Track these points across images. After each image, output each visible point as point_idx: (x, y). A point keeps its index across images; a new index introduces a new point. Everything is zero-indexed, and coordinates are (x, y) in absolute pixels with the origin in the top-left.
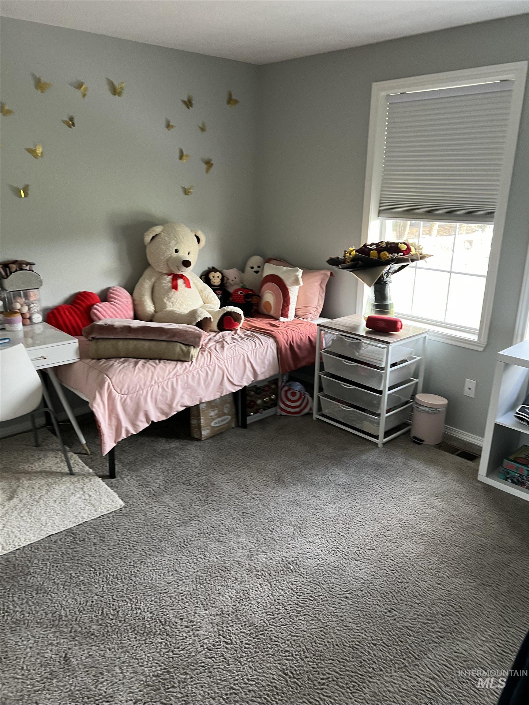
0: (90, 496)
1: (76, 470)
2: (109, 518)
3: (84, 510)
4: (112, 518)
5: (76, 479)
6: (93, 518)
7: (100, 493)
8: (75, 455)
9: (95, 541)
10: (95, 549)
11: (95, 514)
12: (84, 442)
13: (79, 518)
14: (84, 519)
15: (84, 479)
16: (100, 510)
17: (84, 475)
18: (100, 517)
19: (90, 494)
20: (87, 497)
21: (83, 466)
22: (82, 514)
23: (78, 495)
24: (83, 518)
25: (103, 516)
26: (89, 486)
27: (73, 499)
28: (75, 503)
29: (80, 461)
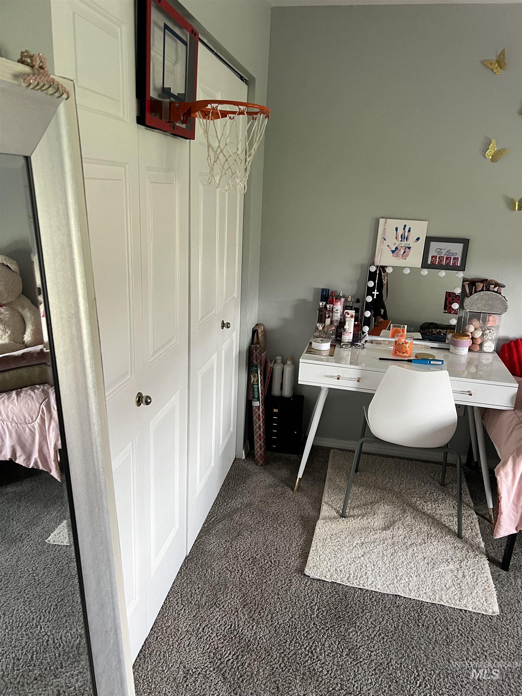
0: (464, 576)
1: (466, 534)
2: (471, 619)
3: (448, 589)
4: (474, 621)
5: (460, 545)
6: (452, 606)
7: (477, 579)
8: (475, 516)
9: (439, 638)
10: (434, 648)
11: (458, 602)
13: (437, 596)
14: (443, 601)
15: (470, 551)
16: (465, 601)
17: (472, 546)
18: (461, 610)
19: (466, 574)
20: (460, 575)
21: (477, 534)
22: (443, 592)
23: (451, 566)
24: (441, 599)
25: (466, 611)
26: (469, 562)
27: (443, 567)
28: (444, 573)
29: (478, 527)
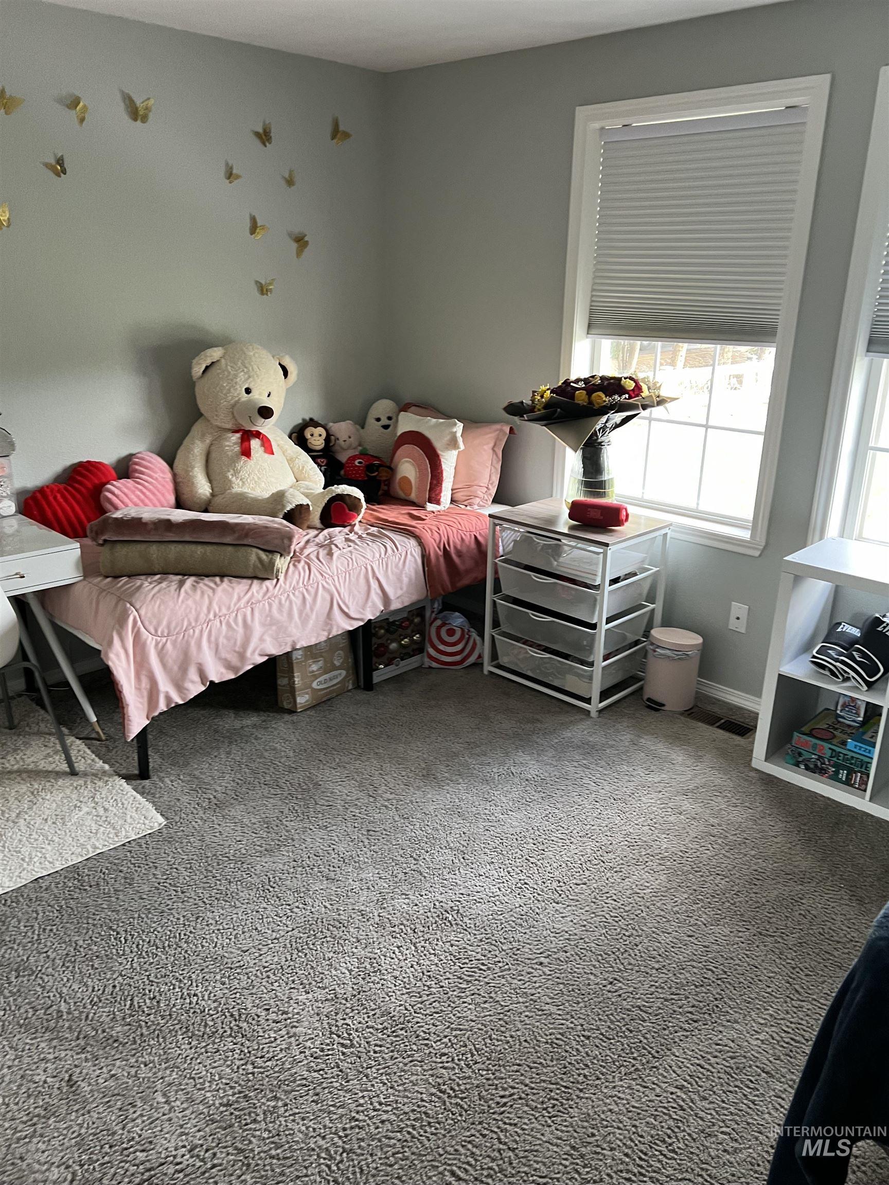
0: (106, 810)
1: (80, 766)
2: (140, 846)
3: (96, 833)
4: (144, 846)
5: (81, 782)
6: (112, 847)
7: (123, 804)
8: (78, 742)
9: (117, 886)
10: (118, 898)
11: (116, 839)
12: (94, 719)
13: (89, 847)
14: (98, 848)
15: (96, 781)
16: (124, 833)
17: (95, 775)
18: (124, 845)
19: (107, 806)
20: (101, 811)
21: (93, 760)
22: (93, 840)
23: (85, 809)
24: (95, 848)
25: (129, 842)
26: (104, 793)
27: (77, 815)
28: (81, 822)
29: (88, 751)
